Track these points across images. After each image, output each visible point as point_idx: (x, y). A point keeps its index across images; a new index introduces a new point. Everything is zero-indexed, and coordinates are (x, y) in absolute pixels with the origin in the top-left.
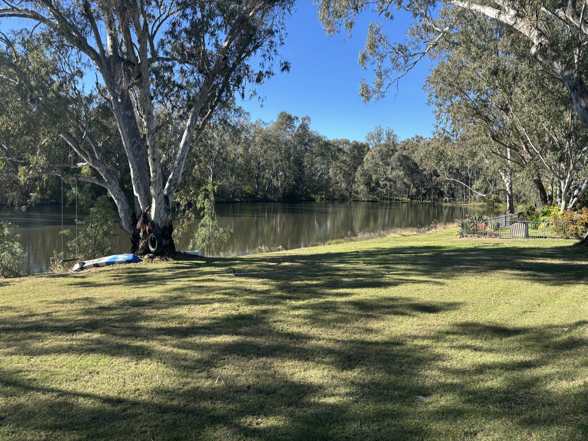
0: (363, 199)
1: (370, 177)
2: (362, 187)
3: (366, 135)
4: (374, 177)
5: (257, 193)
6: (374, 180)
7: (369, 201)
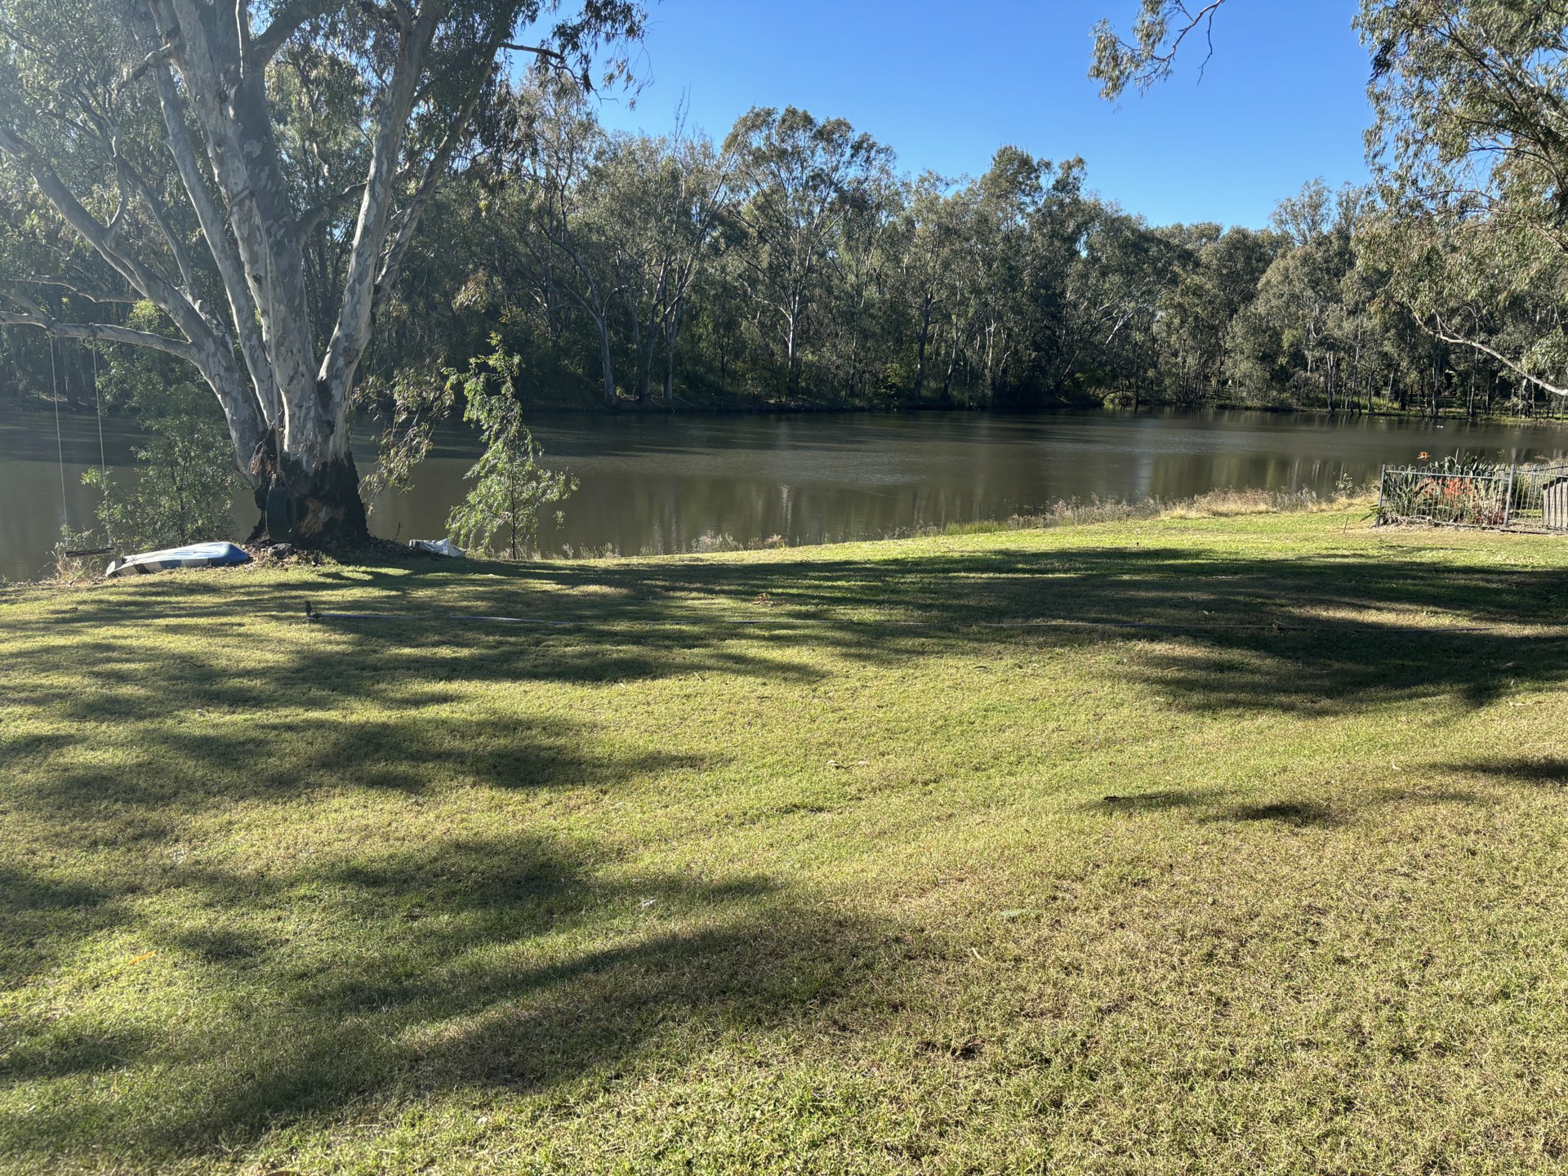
0: (1249, 403)
1: (1277, 335)
2: (1245, 366)
3: (1275, 208)
4: (1287, 338)
5: (919, 384)
6: (1286, 345)
7: (1265, 409)
